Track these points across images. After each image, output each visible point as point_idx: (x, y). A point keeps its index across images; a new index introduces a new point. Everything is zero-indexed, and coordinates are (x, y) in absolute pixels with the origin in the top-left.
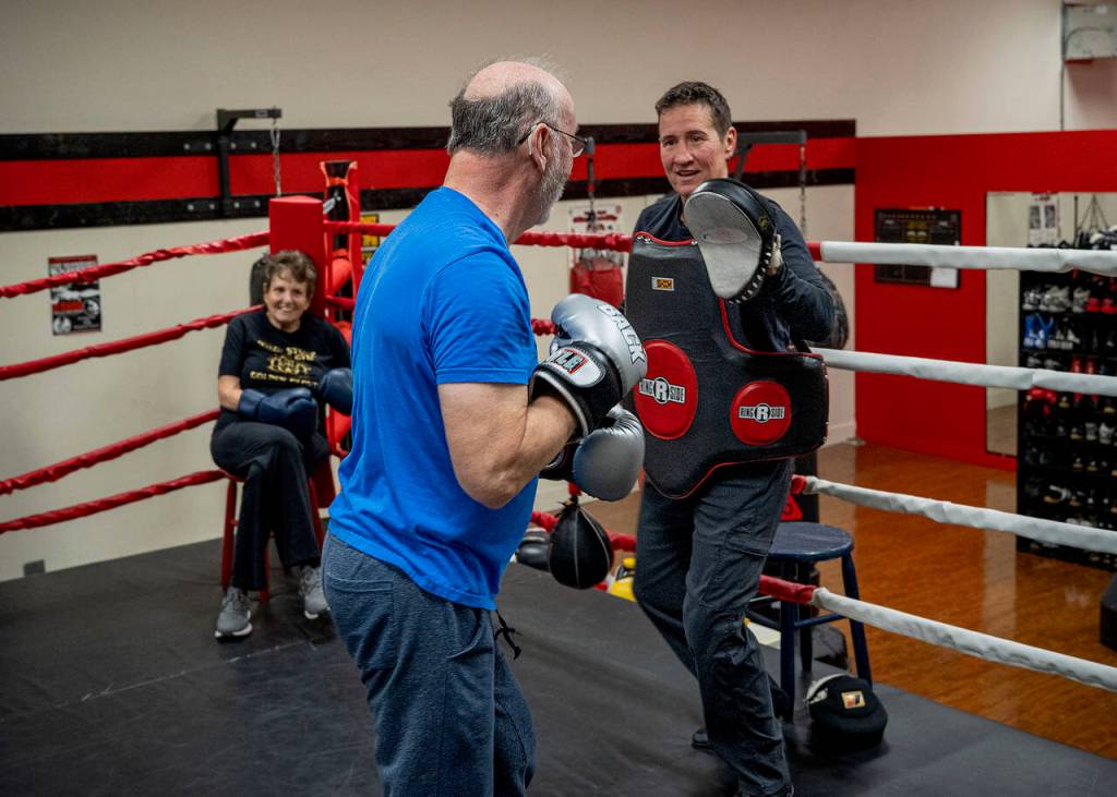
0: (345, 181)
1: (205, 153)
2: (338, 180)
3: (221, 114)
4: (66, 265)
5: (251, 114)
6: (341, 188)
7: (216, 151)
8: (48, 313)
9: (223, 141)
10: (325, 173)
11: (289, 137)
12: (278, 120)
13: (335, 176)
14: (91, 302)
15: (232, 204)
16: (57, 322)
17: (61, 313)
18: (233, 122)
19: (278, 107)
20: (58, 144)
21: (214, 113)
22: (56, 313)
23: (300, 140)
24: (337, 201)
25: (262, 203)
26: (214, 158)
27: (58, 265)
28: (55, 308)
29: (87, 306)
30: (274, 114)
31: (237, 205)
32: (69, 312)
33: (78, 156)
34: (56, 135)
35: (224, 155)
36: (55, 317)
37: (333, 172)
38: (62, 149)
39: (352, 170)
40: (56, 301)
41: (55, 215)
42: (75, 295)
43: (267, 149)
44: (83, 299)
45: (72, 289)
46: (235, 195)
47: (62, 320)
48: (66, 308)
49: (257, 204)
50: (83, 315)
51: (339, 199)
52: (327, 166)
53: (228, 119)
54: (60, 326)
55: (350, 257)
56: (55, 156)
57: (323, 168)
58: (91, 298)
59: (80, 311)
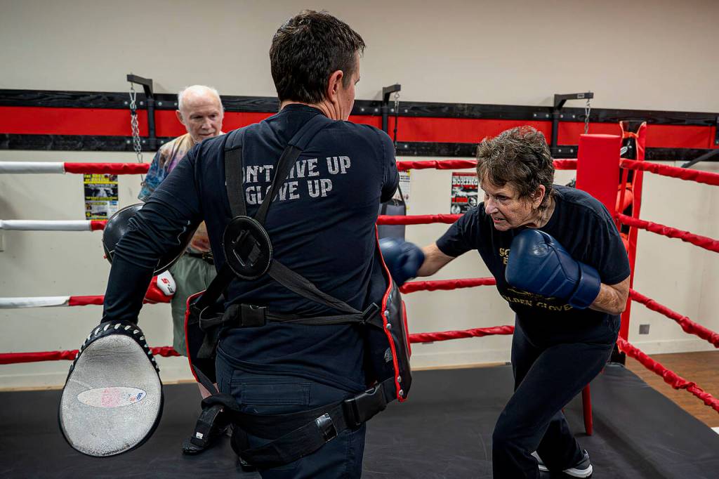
0: (637, 135)
1: (545, 120)
2: (631, 134)
3: (557, 96)
4: (461, 177)
5: (574, 97)
6: (633, 140)
7: (551, 119)
8: (449, 202)
9: (556, 113)
10: (622, 128)
11: (595, 112)
12: (591, 100)
13: (629, 131)
14: (472, 199)
15: (558, 150)
16: (453, 207)
17: (456, 203)
18: (563, 102)
19: (591, 92)
20: (463, 110)
21: (553, 96)
22: (454, 203)
23: (602, 115)
24: (628, 148)
25: (574, 150)
26: (550, 123)
27: (457, 177)
28: (453, 200)
29: (470, 200)
30: (589, 96)
31: (560, 151)
32: (460, 203)
33: (474, 118)
34: (464, 104)
35: (556, 121)
36: (452, 205)
37: (628, 129)
38: (466, 113)
39: (643, 128)
40: (454, 196)
41: (459, 149)
42: (464, 194)
43: (582, 119)
44: (468, 197)
45: (463, 191)
46: (559, 145)
47: (456, 207)
48: (459, 201)
49: (572, 151)
50: (467, 205)
51: (630, 147)
52: (624, 124)
53: (561, 100)
54: (455, 210)
55: (633, 189)
56: (462, 117)
57: (621, 126)
58: (472, 196)
59: (466, 203)
